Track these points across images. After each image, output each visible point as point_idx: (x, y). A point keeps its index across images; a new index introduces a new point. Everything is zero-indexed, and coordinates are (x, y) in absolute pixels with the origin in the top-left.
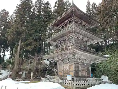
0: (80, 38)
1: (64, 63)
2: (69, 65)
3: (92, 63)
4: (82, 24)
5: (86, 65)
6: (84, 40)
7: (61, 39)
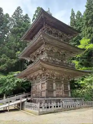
0: (54, 50)
1: (37, 81)
2: (42, 84)
3: (70, 80)
4: (59, 34)
5: (63, 82)
6: (60, 53)
7: (34, 54)
